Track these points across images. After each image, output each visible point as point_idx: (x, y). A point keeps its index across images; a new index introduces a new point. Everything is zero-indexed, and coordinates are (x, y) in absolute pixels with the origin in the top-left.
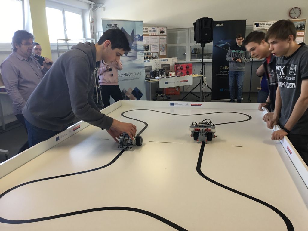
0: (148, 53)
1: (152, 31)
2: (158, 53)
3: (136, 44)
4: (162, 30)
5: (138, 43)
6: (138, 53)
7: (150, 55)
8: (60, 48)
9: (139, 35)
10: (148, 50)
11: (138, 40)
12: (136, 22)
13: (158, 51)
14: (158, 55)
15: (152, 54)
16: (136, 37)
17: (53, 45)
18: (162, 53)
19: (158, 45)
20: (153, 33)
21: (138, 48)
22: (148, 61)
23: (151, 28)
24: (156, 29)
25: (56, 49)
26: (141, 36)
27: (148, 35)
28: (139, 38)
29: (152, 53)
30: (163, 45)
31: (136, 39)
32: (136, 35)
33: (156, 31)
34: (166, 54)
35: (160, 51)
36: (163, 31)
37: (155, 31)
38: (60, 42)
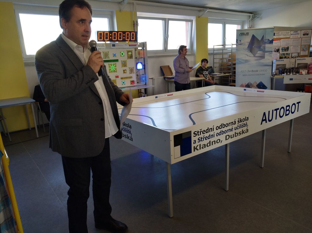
0: (287, 54)
1: (294, 34)
2: (298, 53)
3: (265, 47)
4: (306, 32)
5: (268, 46)
6: (266, 54)
7: (289, 55)
8: (215, 52)
9: (269, 39)
10: (287, 51)
11: (268, 44)
12: (267, 29)
13: (299, 52)
14: (298, 55)
15: (292, 55)
16: (266, 41)
17: (211, 50)
18: (302, 53)
19: (300, 46)
20: (294, 36)
21: (266, 50)
22: (282, 60)
23: (293, 32)
24: (299, 32)
25: (212, 52)
26: (270, 40)
27: (289, 38)
28: (269, 42)
29: (292, 53)
30: (305, 46)
31: (265, 43)
32: (265, 40)
33: (298, 34)
34: (308, 54)
35: (301, 52)
36: (307, 33)
37: (297, 34)
38: (216, 47)
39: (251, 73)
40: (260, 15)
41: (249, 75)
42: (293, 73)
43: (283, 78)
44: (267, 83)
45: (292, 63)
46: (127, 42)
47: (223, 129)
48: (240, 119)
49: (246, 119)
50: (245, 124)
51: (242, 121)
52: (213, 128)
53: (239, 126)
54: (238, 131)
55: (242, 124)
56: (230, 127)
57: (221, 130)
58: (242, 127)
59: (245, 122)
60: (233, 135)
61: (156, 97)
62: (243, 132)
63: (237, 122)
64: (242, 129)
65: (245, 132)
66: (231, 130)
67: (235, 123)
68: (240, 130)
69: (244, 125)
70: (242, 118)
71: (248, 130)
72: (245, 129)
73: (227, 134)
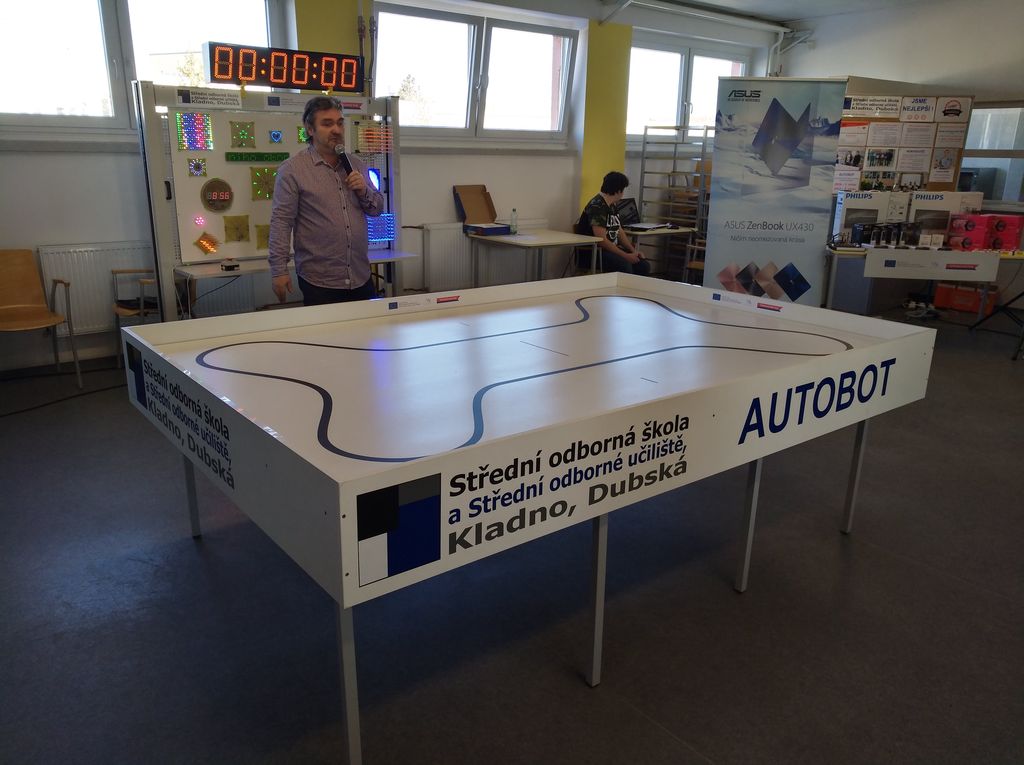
0: (885, 173)
1: (913, 109)
2: (922, 174)
3: (810, 146)
4: (951, 104)
5: (821, 142)
6: (815, 169)
7: (893, 178)
8: (650, 148)
9: (826, 120)
10: (887, 165)
11: (821, 135)
12: (822, 85)
13: (926, 169)
14: (922, 181)
15: (901, 178)
16: (817, 125)
17: (635, 139)
18: (935, 176)
19: (928, 152)
20: (913, 113)
21: (817, 155)
22: (865, 196)
23: (912, 99)
24: (930, 102)
25: (640, 149)
26: (832, 121)
27: (896, 120)
28: (826, 129)
29: (902, 174)
30: (947, 150)
31: (813, 132)
32: (815, 121)
33: (927, 109)
34: (955, 176)
35: (934, 172)
36: (958, 108)
37: (922, 108)
38: (651, 132)
39: (759, 232)
40: (811, 34)
41: (753, 239)
42: (898, 243)
43: (865, 256)
44: (811, 272)
45: (898, 207)
46: (326, 93)
47: (582, 465)
48: (651, 426)
49: (680, 423)
50: (671, 443)
51: (661, 430)
52: (538, 460)
53: (646, 449)
54: (641, 469)
55: (662, 444)
56: (610, 455)
57: (571, 465)
58: (661, 452)
59: (673, 436)
60: (623, 483)
61: (393, 306)
62: (665, 472)
63: (639, 436)
64: (661, 460)
65: (671, 471)
66: (615, 466)
67: (633, 438)
68: (654, 465)
69: (668, 448)
70: (661, 421)
71: (684, 463)
72: (671, 460)
73: (595, 481)
